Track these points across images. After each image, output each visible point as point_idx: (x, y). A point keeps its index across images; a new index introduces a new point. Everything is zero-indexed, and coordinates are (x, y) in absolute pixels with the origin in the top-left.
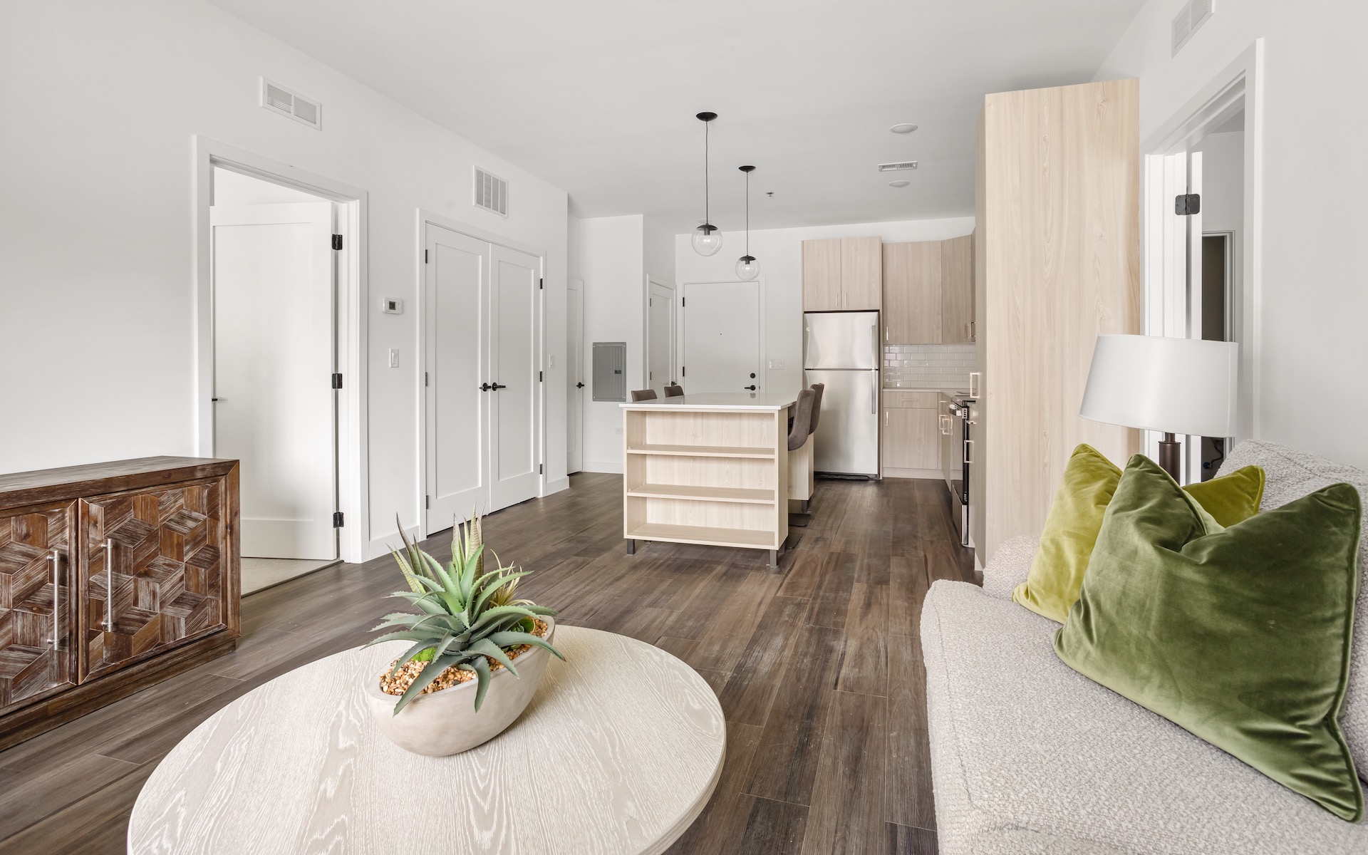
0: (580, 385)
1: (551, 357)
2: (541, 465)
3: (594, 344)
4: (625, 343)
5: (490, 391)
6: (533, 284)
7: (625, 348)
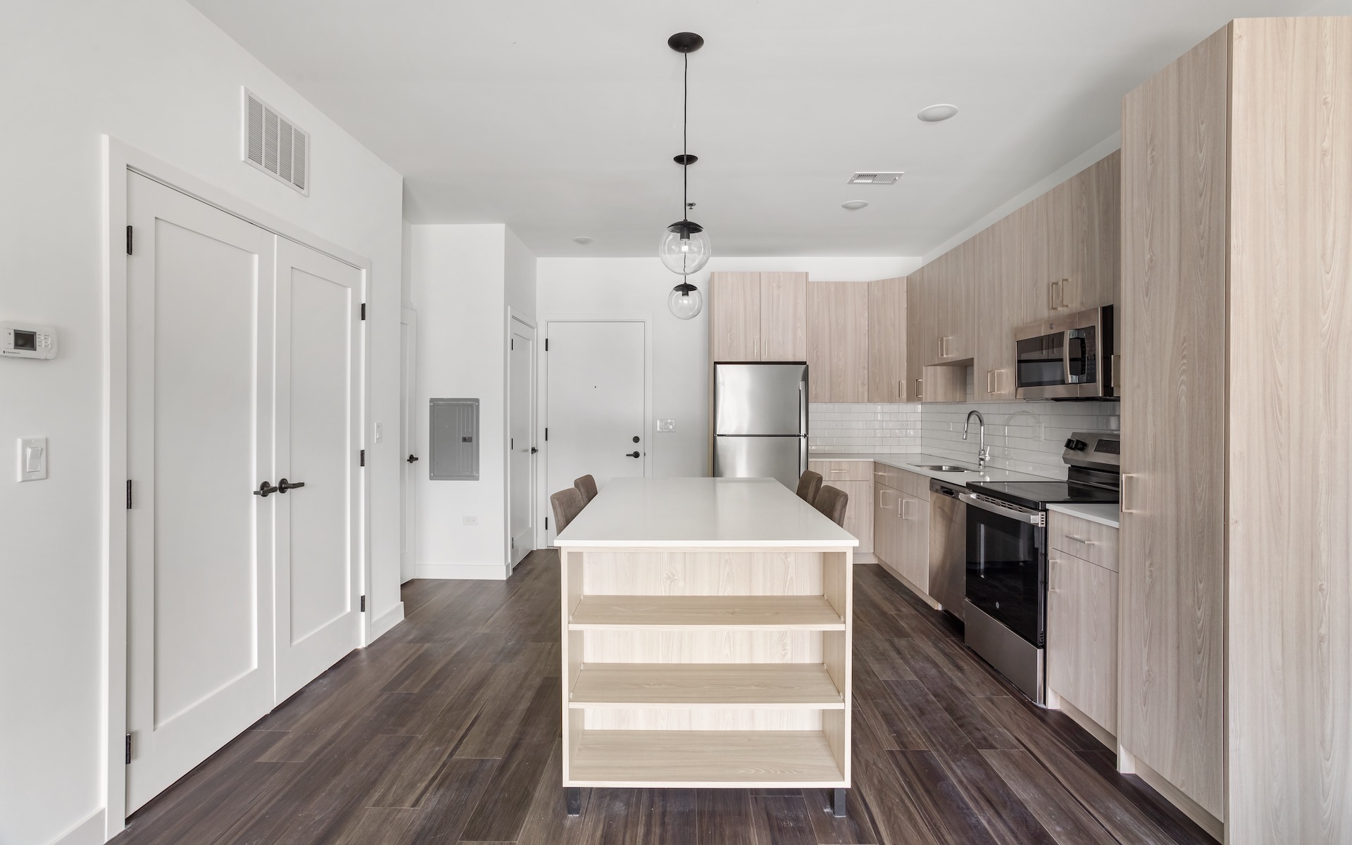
0: (412, 459)
1: (378, 427)
2: (363, 598)
3: (432, 400)
4: (477, 400)
5: (273, 496)
6: (351, 312)
7: (478, 407)
